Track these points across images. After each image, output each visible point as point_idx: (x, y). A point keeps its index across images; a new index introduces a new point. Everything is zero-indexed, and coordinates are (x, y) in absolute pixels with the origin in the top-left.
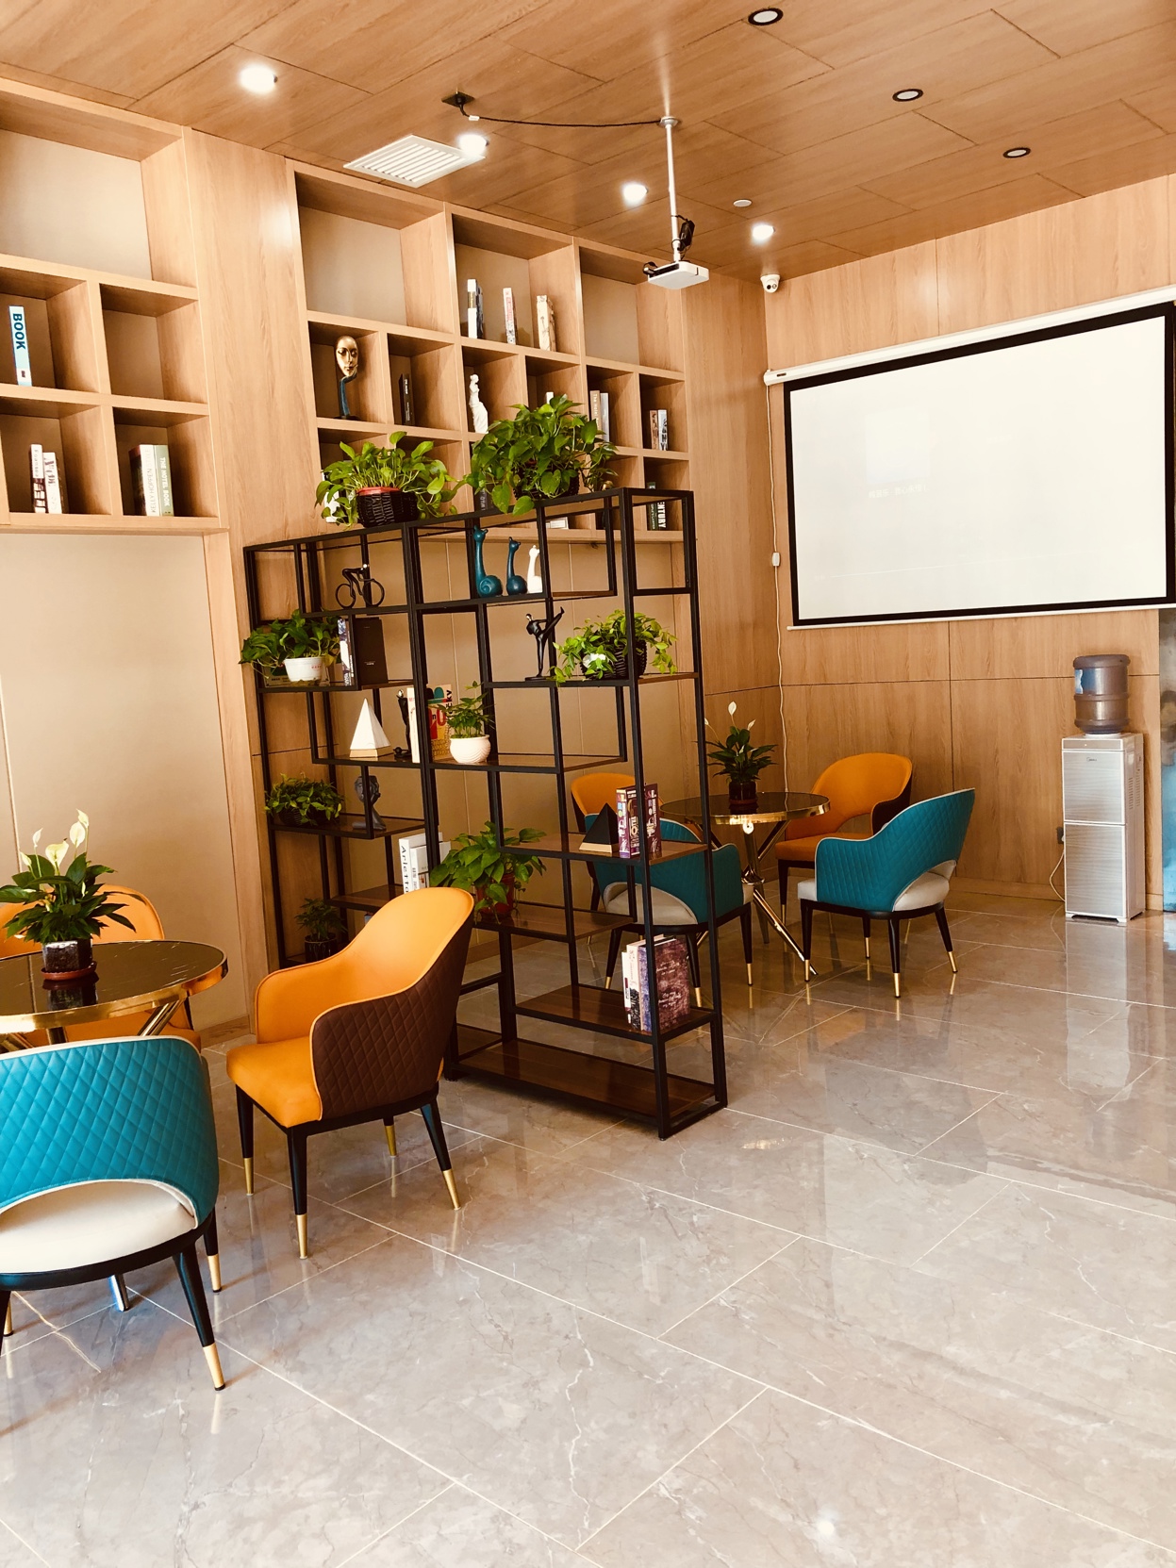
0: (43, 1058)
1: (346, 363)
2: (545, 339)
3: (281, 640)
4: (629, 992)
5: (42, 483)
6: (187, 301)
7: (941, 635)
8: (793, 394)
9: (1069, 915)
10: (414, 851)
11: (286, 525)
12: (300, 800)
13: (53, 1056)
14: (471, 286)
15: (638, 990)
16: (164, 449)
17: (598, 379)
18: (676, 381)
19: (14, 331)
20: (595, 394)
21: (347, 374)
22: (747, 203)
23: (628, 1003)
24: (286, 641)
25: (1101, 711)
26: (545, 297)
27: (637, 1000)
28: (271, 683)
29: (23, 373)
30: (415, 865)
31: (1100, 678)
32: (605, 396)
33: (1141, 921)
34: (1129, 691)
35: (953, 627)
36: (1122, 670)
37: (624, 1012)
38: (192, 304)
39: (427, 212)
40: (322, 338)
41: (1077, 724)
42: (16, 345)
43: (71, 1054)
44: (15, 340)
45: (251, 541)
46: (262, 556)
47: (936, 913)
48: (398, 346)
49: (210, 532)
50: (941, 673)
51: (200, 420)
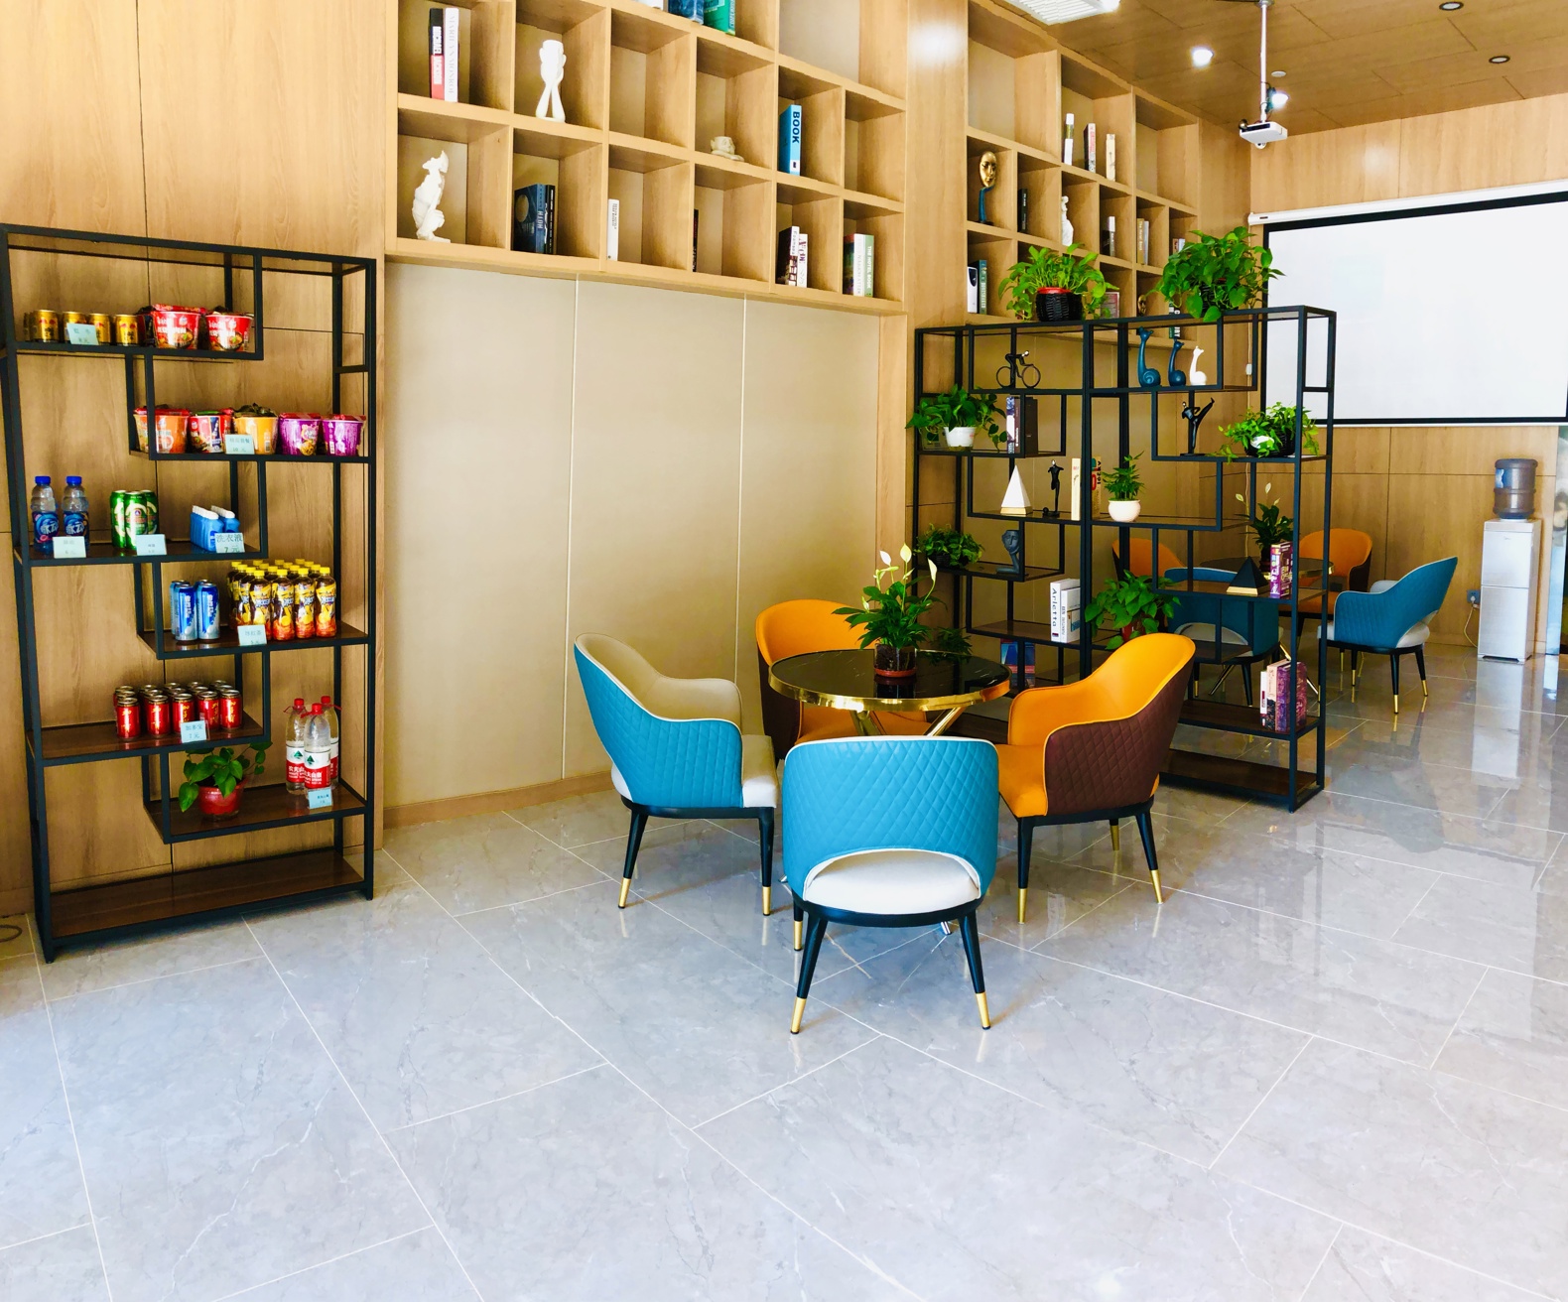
0: (891, 745)
1: (987, 175)
2: (1111, 172)
3: (955, 411)
4: (1266, 702)
5: (795, 260)
6: (895, 111)
7: (1384, 437)
8: (1271, 234)
9: (1480, 656)
10: (1065, 593)
11: (942, 313)
12: (953, 546)
13: (899, 745)
14: (1070, 119)
15: (1275, 700)
16: (872, 237)
17: (1144, 208)
18: (1191, 215)
19: (792, 127)
20: (1141, 222)
21: (987, 185)
22: (1282, 74)
23: (1264, 710)
24: (959, 412)
25: (1514, 502)
26: (1114, 136)
27: (1274, 708)
28: (927, 447)
29: (795, 164)
30: (1065, 603)
31: (1515, 476)
32: (1147, 223)
33: (1530, 661)
34: (1536, 487)
35: (1394, 432)
36: (1531, 469)
37: (1260, 716)
38: (897, 115)
39: (1046, 48)
40: (975, 149)
41: (1495, 511)
42: (792, 139)
43: (913, 746)
44: (792, 135)
45: (922, 323)
46: (929, 338)
47: (1417, 650)
48: (1025, 164)
49: (894, 313)
50: (1382, 467)
51: (893, 216)
